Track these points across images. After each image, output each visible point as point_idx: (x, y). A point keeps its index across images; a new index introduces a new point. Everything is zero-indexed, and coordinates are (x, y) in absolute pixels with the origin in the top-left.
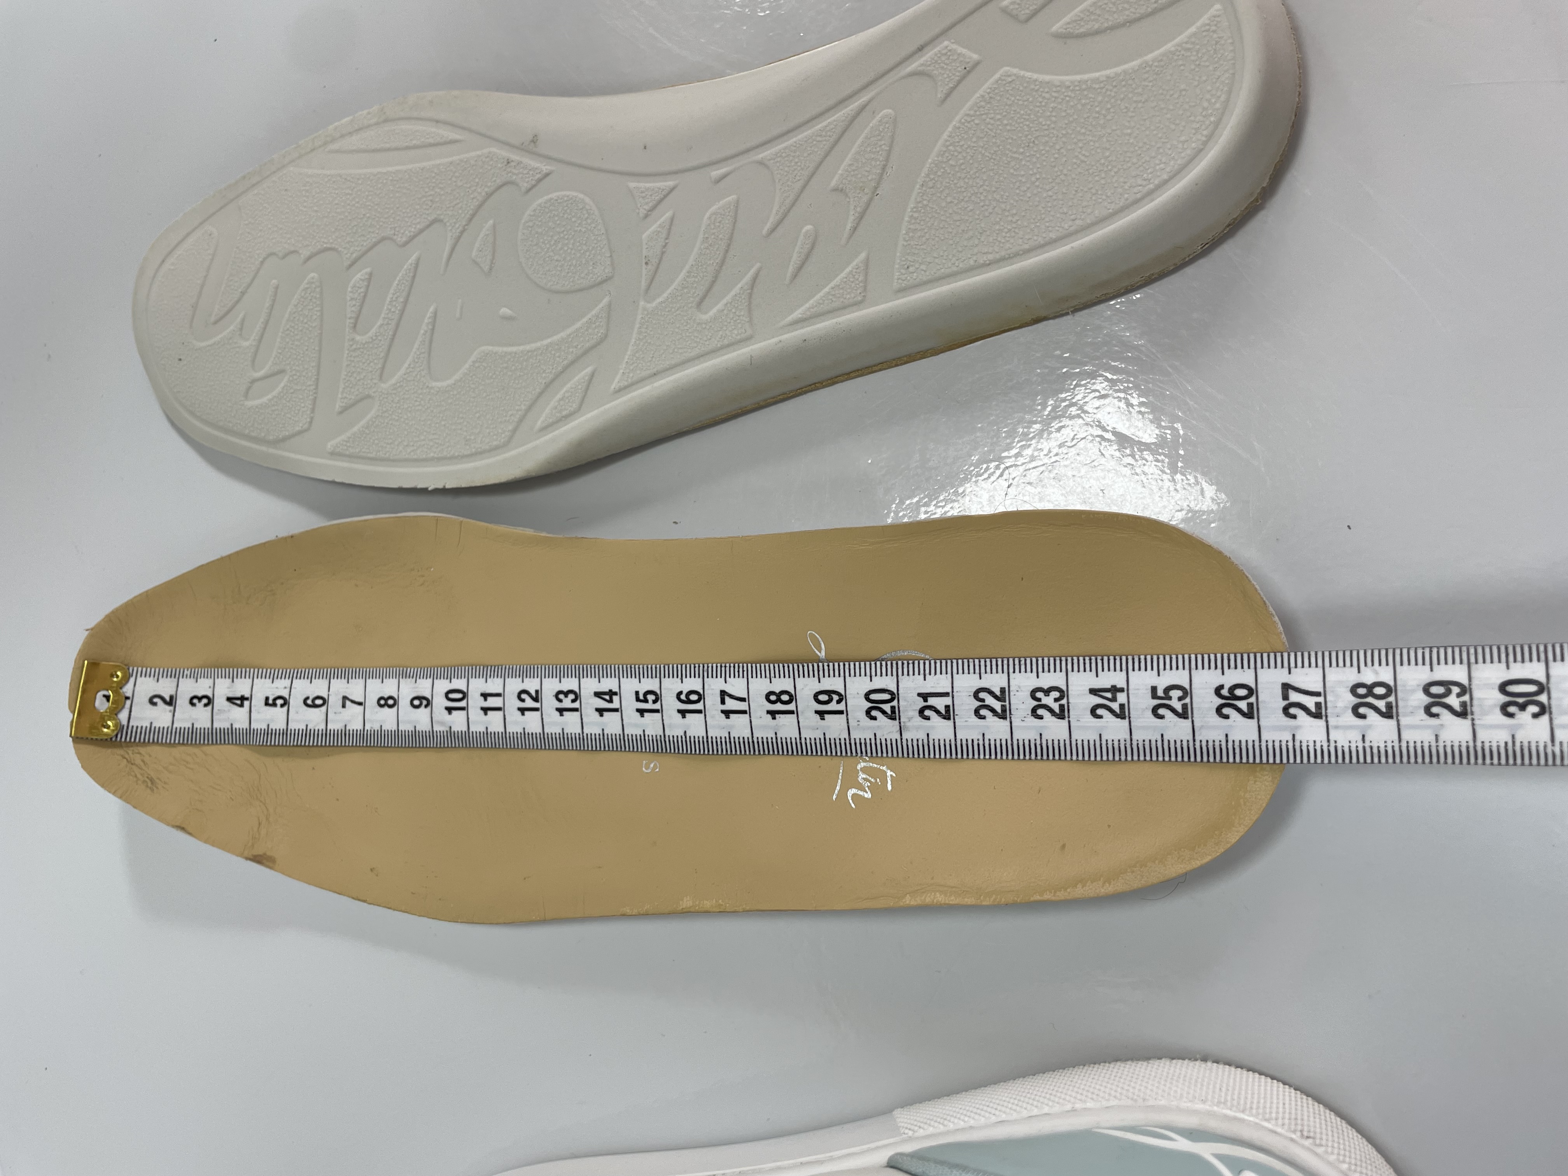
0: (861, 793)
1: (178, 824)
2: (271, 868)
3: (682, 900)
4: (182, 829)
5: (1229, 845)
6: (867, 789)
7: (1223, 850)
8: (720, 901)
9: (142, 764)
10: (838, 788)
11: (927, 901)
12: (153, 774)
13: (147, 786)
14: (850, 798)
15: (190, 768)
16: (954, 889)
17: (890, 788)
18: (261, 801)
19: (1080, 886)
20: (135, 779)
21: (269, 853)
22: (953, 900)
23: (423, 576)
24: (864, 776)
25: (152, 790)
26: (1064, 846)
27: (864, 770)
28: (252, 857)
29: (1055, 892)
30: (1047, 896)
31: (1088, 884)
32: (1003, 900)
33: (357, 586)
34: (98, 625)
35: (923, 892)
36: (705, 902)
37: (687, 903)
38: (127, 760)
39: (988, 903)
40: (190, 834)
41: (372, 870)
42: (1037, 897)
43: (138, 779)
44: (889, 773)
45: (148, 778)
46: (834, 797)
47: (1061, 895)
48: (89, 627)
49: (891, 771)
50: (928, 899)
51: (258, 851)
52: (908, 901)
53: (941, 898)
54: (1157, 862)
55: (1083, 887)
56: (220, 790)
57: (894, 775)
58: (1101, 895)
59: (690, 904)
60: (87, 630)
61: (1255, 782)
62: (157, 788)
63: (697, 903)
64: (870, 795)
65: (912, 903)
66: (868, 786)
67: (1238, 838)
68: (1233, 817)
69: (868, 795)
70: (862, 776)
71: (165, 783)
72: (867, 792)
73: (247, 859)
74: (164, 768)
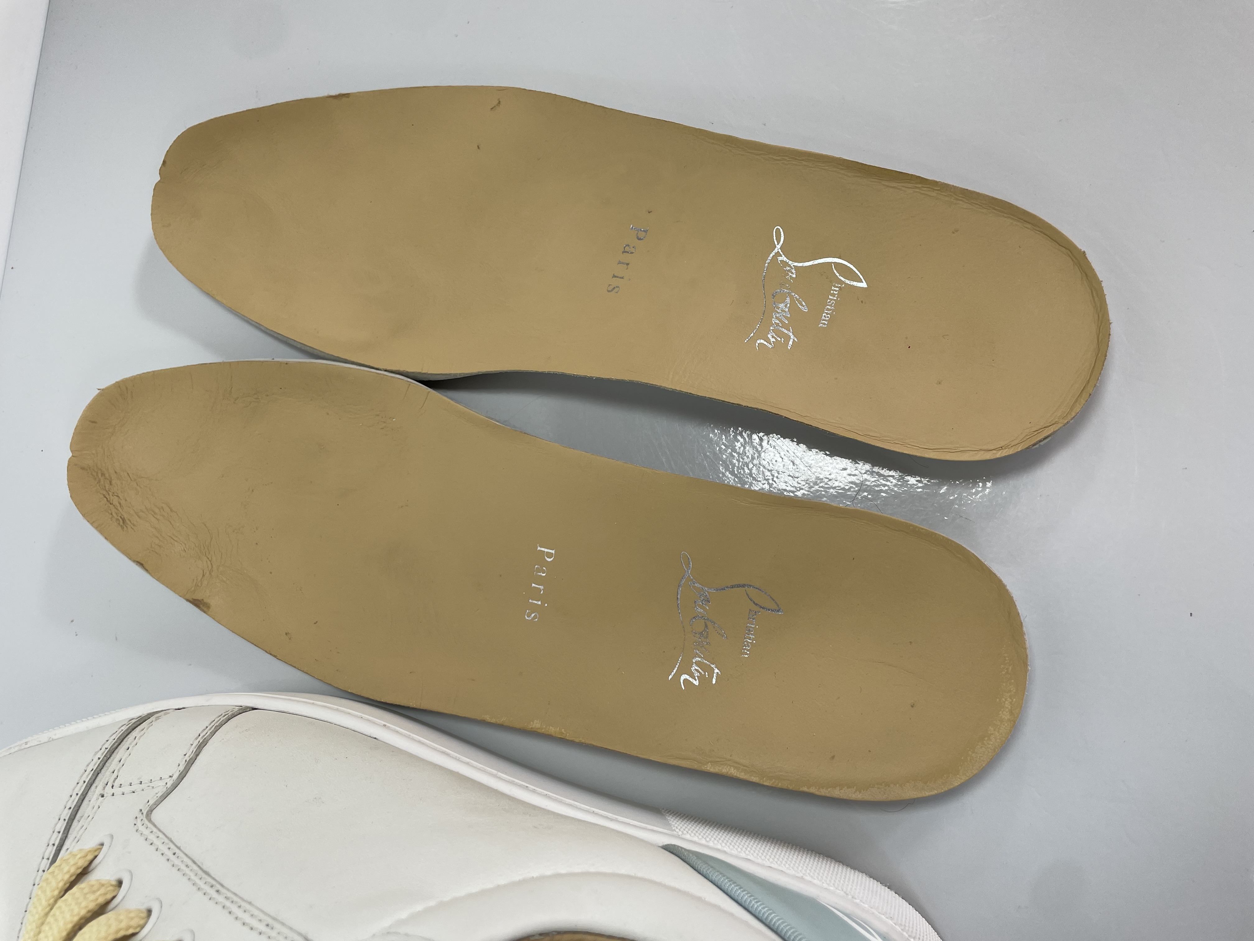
0: (691, 679)
1: (137, 560)
2: (205, 612)
3: (533, 722)
4: (140, 564)
5: (952, 787)
6: (696, 678)
7: (947, 789)
8: (563, 730)
9: (118, 505)
10: (675, 671)
11: (723, 771)
12: (126, 516)
13: (119, 524)
14: (682, 681)
15: (156, 518)
16: (745, 768)
17: (714, 682)
18: (208, 558)
19: (838, 788)
20: (111, 516)
21: (205, 600)
22: (742, 776)
23: (384, 422)
24: (697, 668)
25: (123, 528)
26: (833, 757)
27: (697, 663)
28: (191, 600)
29: (819, 788)
30: (813, 790)
31: (844, 789)
32: (780, 784)
33: (328, 414)
34: (108, 388)
35: (721, 764)
36: (551, 728)
37: (536, 725)
38: (107, 499)
39: (768, 784)
40: (147, 570)
41: (286, 634)
42: (805, 789)
43: (113, 516)
44: (716, 671)
45: (121, 517)
46: (670, 677)
47: (823, 792)
48: (102, 388)
49: (718, 669)
50: (724, 770)
51: (198, 596)
52: (710, 768)
53: (733, 772)
54: (898, 785)
55: (840, 790)
56: (176, 541)
57: (719, 673)
58: (851, 799)
59: (538, 726)
60: (99, 389)
61: (981, 747)
62: (127, 527)
63: (544, 727)
64: (698, 683)
65: (711, 770)
66: (697, 676)
67: (959, 783)
68: (960, 768)
69: (696, 683)
70: (695, 667)
71: (134, 525)
72: (696, 680)
73: (188, 600)
74: (135, 512)
